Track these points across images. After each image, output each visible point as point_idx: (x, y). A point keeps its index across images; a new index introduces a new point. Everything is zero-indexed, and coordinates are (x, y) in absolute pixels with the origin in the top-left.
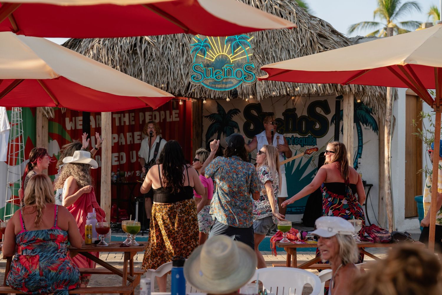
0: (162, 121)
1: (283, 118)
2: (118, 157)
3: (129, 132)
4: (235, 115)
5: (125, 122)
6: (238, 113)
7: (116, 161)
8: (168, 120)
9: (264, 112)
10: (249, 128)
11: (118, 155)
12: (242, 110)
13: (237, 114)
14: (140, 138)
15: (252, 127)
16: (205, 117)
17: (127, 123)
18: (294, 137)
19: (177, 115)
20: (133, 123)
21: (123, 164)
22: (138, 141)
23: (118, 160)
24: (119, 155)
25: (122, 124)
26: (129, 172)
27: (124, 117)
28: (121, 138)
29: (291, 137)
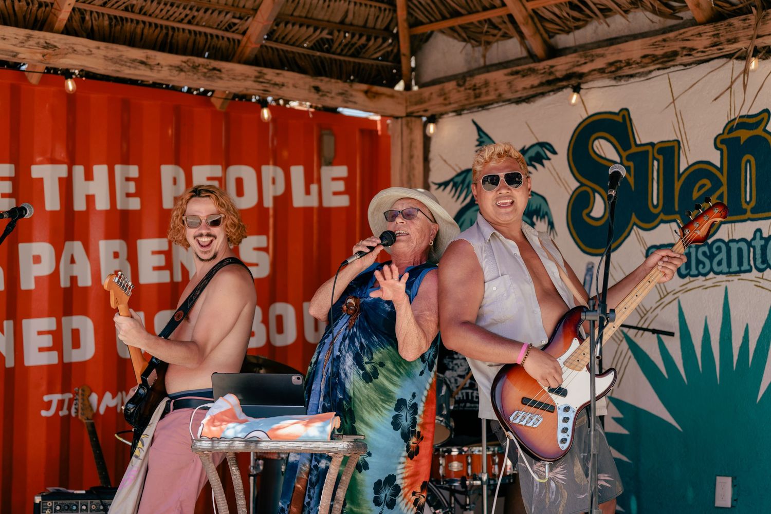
0: (268, 203)
1: (715, 158)
2: (57, 335)
3: (108, 236)
4: (538, 166)
5: (90, 199)
6: (549, 159)
7: (41, 350)
8: (299, 200)
9: (644, 141)
10: (588, 215)
11: (54, 327)
12: (562, 143)
13: (545, 162)
14: (163, 263)
15: (598, 209)
16: (440, 185)
17: (102, 204)
18: (765, 235)
19: (340, 186)
20: (135, 204)
21: (83, 365)
22: (156, 273)
23: (57, 346)
24: (59, 324)
25: (79, 205)
26: (108, 395)
27: (89, 176)
28: (73, 261)
29: (749, 237)
